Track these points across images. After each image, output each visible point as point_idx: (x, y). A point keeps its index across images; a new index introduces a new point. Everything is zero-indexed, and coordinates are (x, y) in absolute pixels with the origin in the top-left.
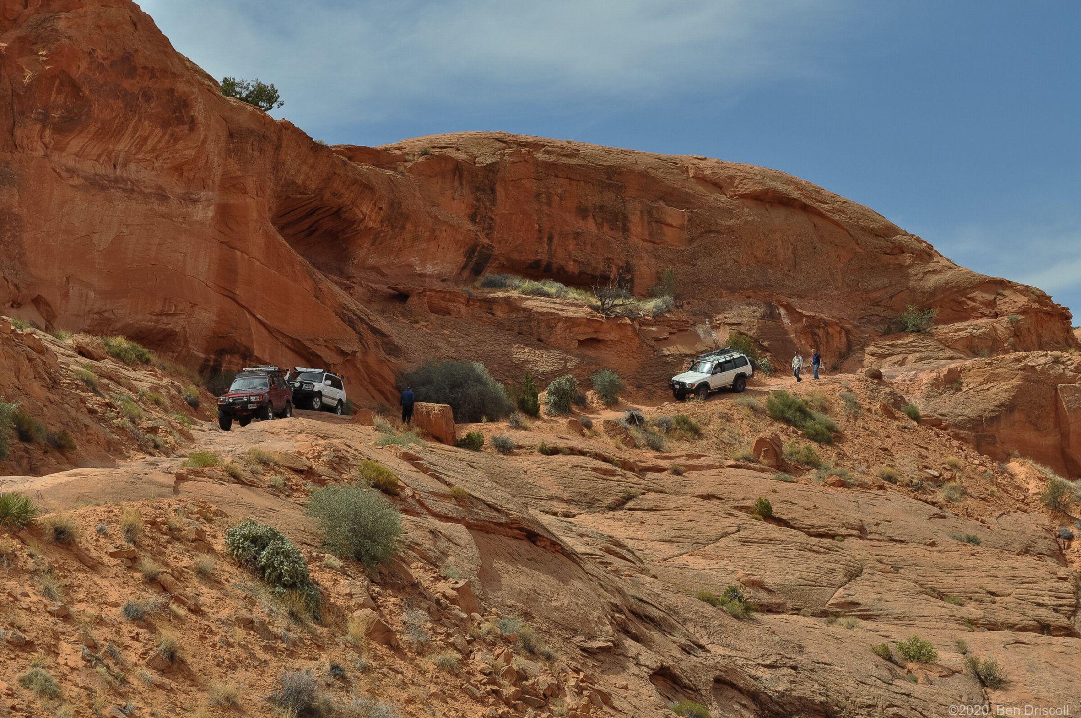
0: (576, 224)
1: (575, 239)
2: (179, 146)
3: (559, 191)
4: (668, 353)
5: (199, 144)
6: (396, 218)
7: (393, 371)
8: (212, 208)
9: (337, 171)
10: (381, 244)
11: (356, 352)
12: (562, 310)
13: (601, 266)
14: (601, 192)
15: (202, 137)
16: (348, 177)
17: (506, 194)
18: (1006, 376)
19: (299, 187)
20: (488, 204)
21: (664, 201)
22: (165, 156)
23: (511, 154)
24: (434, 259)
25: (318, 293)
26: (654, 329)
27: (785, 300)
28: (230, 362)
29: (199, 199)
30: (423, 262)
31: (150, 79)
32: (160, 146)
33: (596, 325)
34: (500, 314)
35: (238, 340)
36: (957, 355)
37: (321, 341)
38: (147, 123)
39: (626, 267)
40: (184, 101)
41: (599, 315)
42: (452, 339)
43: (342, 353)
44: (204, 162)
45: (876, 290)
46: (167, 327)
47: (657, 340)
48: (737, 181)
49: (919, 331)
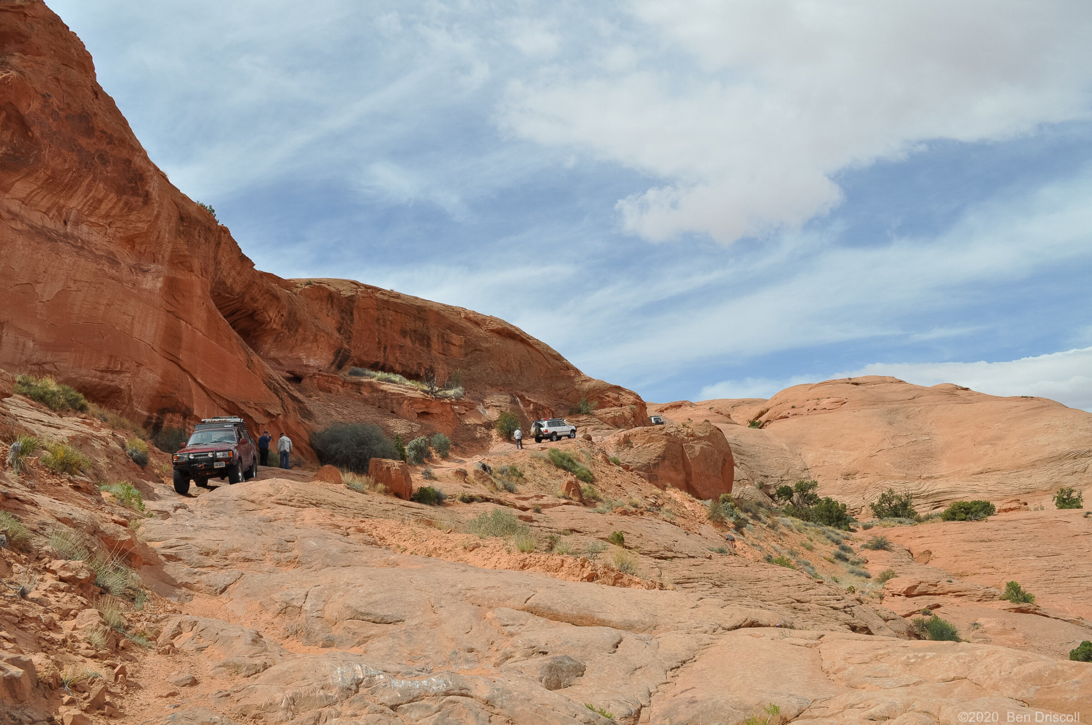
0: (401, 341)
1: (400, 349)
2: (132, 217)
3: (390, 318)
4: (468, 423)
5: (152, 219)
6: (292, 324)
7: (307, 431)
8: (161, 279)
9: (257, 281)
10: (280, 342)
11: (279, 414)
12: (406, 392)
13: (415, 368)
14: (415, 321)
15: (155, 212)
16: (263, 286)
17: (359, 317)
18: (658, 438)
19: (228, 288)
20: (349, 322)
21: (450, 330)
22: (119, 224)
23: (362, 292)
24: (315, 355)
25: (250, 364)
26: (456, 407)
27: (520, 393)
28: (172, 420)
29: (150, 270)
30: (308, 357)
31: (108, 144)
32: (113, 213)
33: (428, 403)
34: (365, 394)
35: (180, 400)
36: (610, 427)
37: (252, 404)
38: (101, 185)
39: (430, 369)
40: (141, 175)
41: (429, 396)
42: (338, 409)
43: (269, 415)
44: (155, 237)
45: (560, 389)
46: (112, 384)
47: (460, 414)
48: (488, 322)
49: (587, 413)
